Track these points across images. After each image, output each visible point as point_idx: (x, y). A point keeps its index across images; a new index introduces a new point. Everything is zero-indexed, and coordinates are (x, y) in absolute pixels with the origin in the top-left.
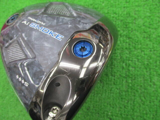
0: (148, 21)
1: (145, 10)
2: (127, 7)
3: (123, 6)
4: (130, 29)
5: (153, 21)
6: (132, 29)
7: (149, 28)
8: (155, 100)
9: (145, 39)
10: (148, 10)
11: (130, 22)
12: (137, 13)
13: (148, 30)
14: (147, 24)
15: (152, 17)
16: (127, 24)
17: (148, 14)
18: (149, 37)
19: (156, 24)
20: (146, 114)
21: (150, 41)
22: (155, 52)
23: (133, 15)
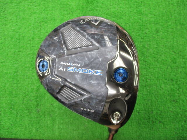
0: (156, 50)
1: (154, 44)
2: (142, 42)
3: (140, 41)
4: (145, 56)
5: (159, 51)
6: (147, 56)
7: (157, 55)
8: (164, 98)
9: (155, 62)
10: (156, 44)
11: (145, 51)
12: (149, 45)
13: (156, 56)
14: (155, 52)
15: (158, 48)
16: (143, 52)
17: (156, 46)
18: (157, 61)
19: (161, 52)
20: (160, 107)
21: (158, 63)
22: (161, 69)
23: (147, 47)
